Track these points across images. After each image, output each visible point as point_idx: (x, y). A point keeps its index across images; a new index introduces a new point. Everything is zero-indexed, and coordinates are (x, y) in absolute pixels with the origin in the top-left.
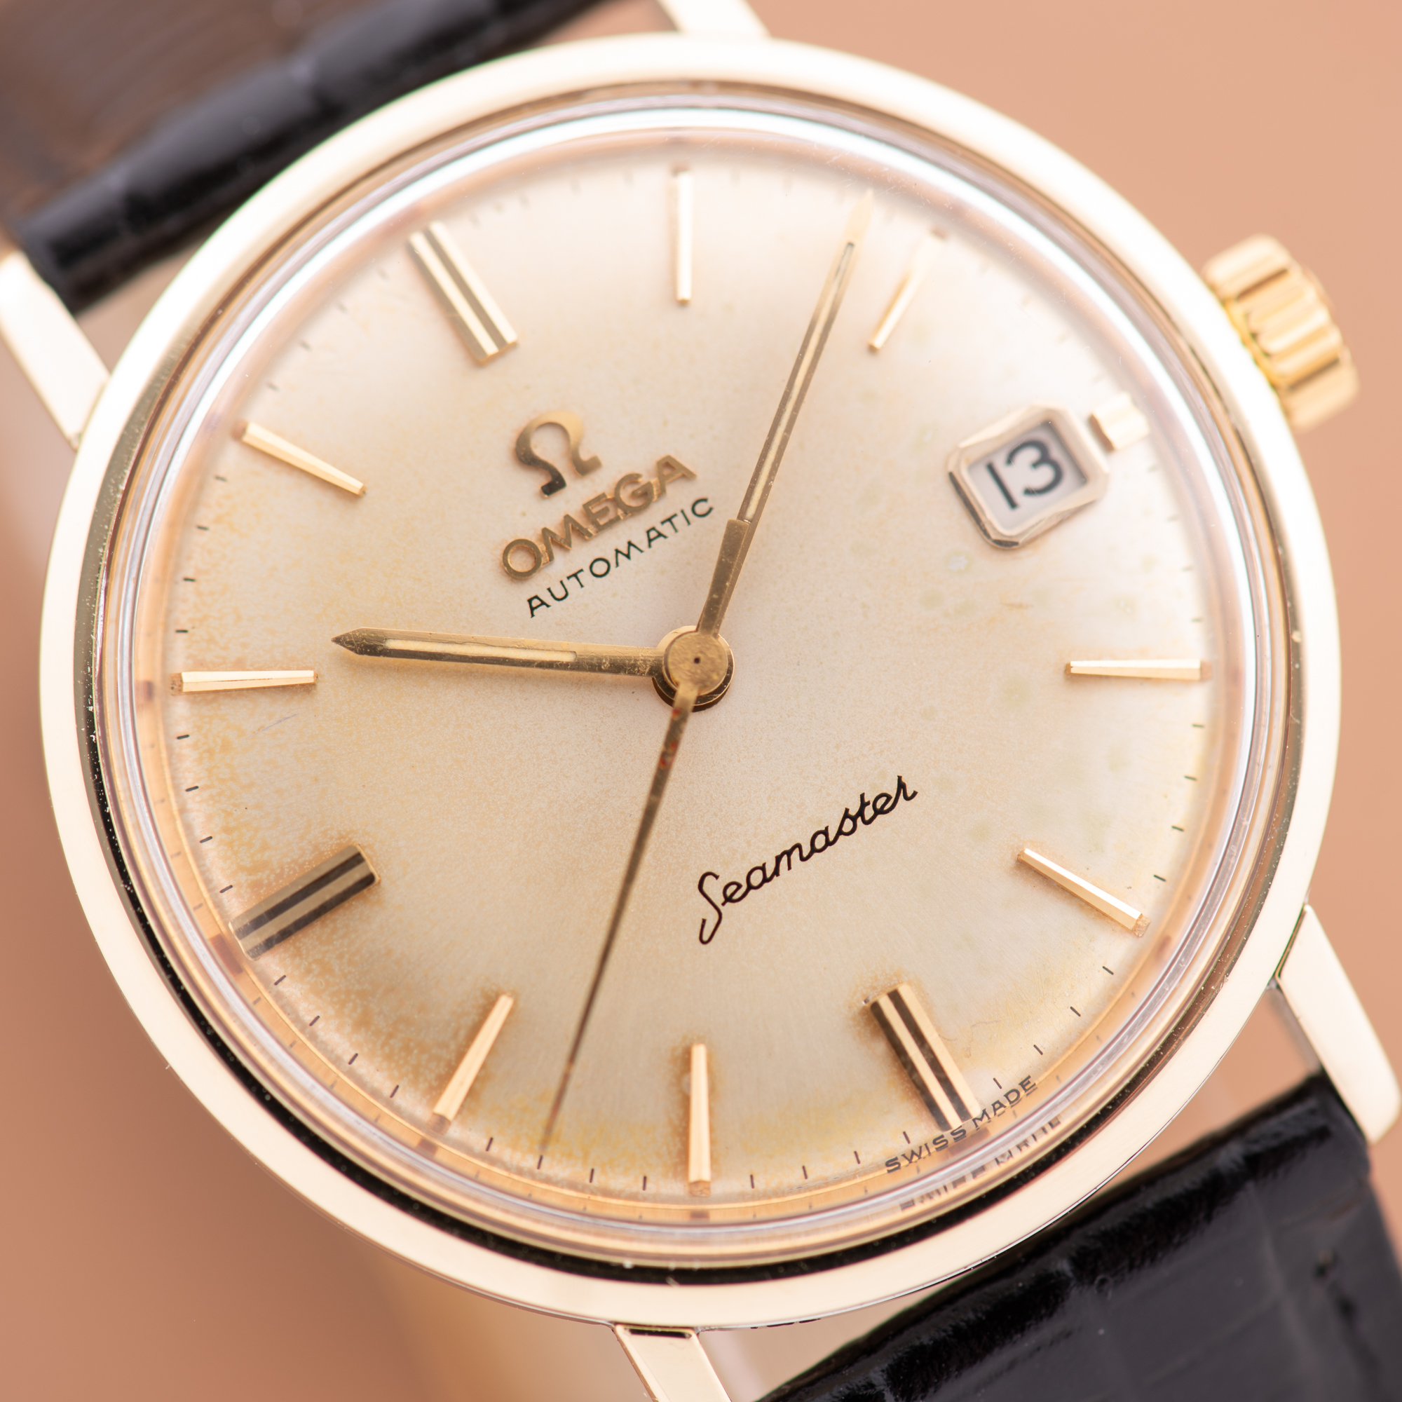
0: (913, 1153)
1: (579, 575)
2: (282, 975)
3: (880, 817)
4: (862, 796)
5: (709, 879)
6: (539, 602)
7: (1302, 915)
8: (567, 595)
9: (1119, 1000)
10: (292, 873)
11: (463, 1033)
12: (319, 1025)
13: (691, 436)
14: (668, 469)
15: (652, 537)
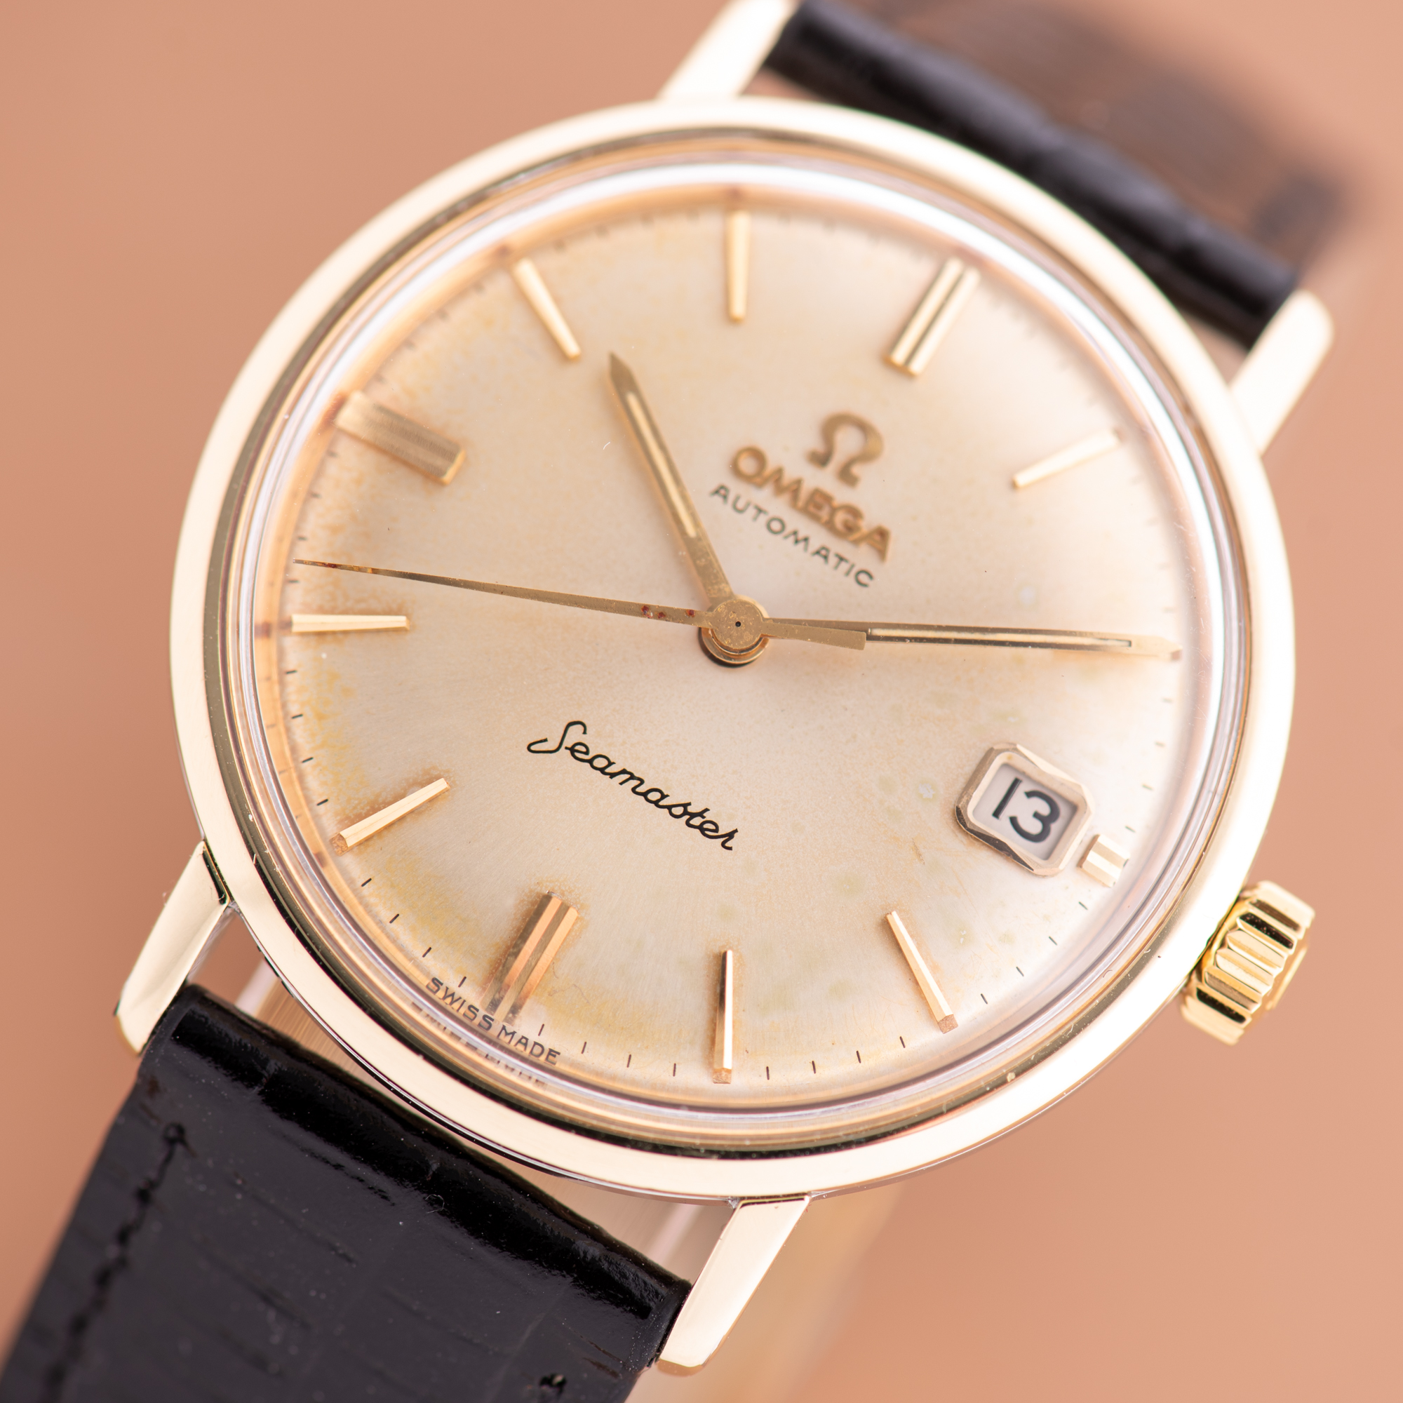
1: (761, 513)
3: (697, 831)
4: (707, 810)
5: (580, 727)
6: (724, 494)
8: (742, 512)
12: (315, 500)
13: (914, 543)
14: (881, 537)
15: (821, 552)
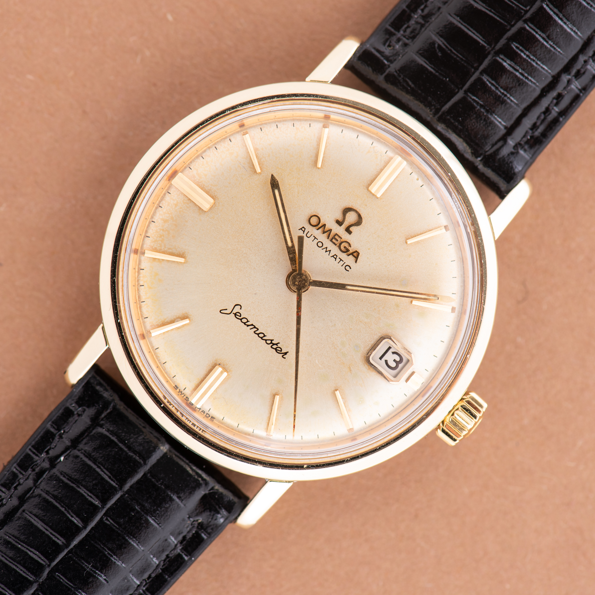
0: (181, 392)
1: (316, 239)
2: (170, 193)
4: (279, 343)
5: (239, 307)
6: (304, 230)
7: (290, 482)
10: (200, 185)
11: (170, 251)
12: (160, 208)
13: (368, 258)
14: (356, 255)
15: (334, 256)
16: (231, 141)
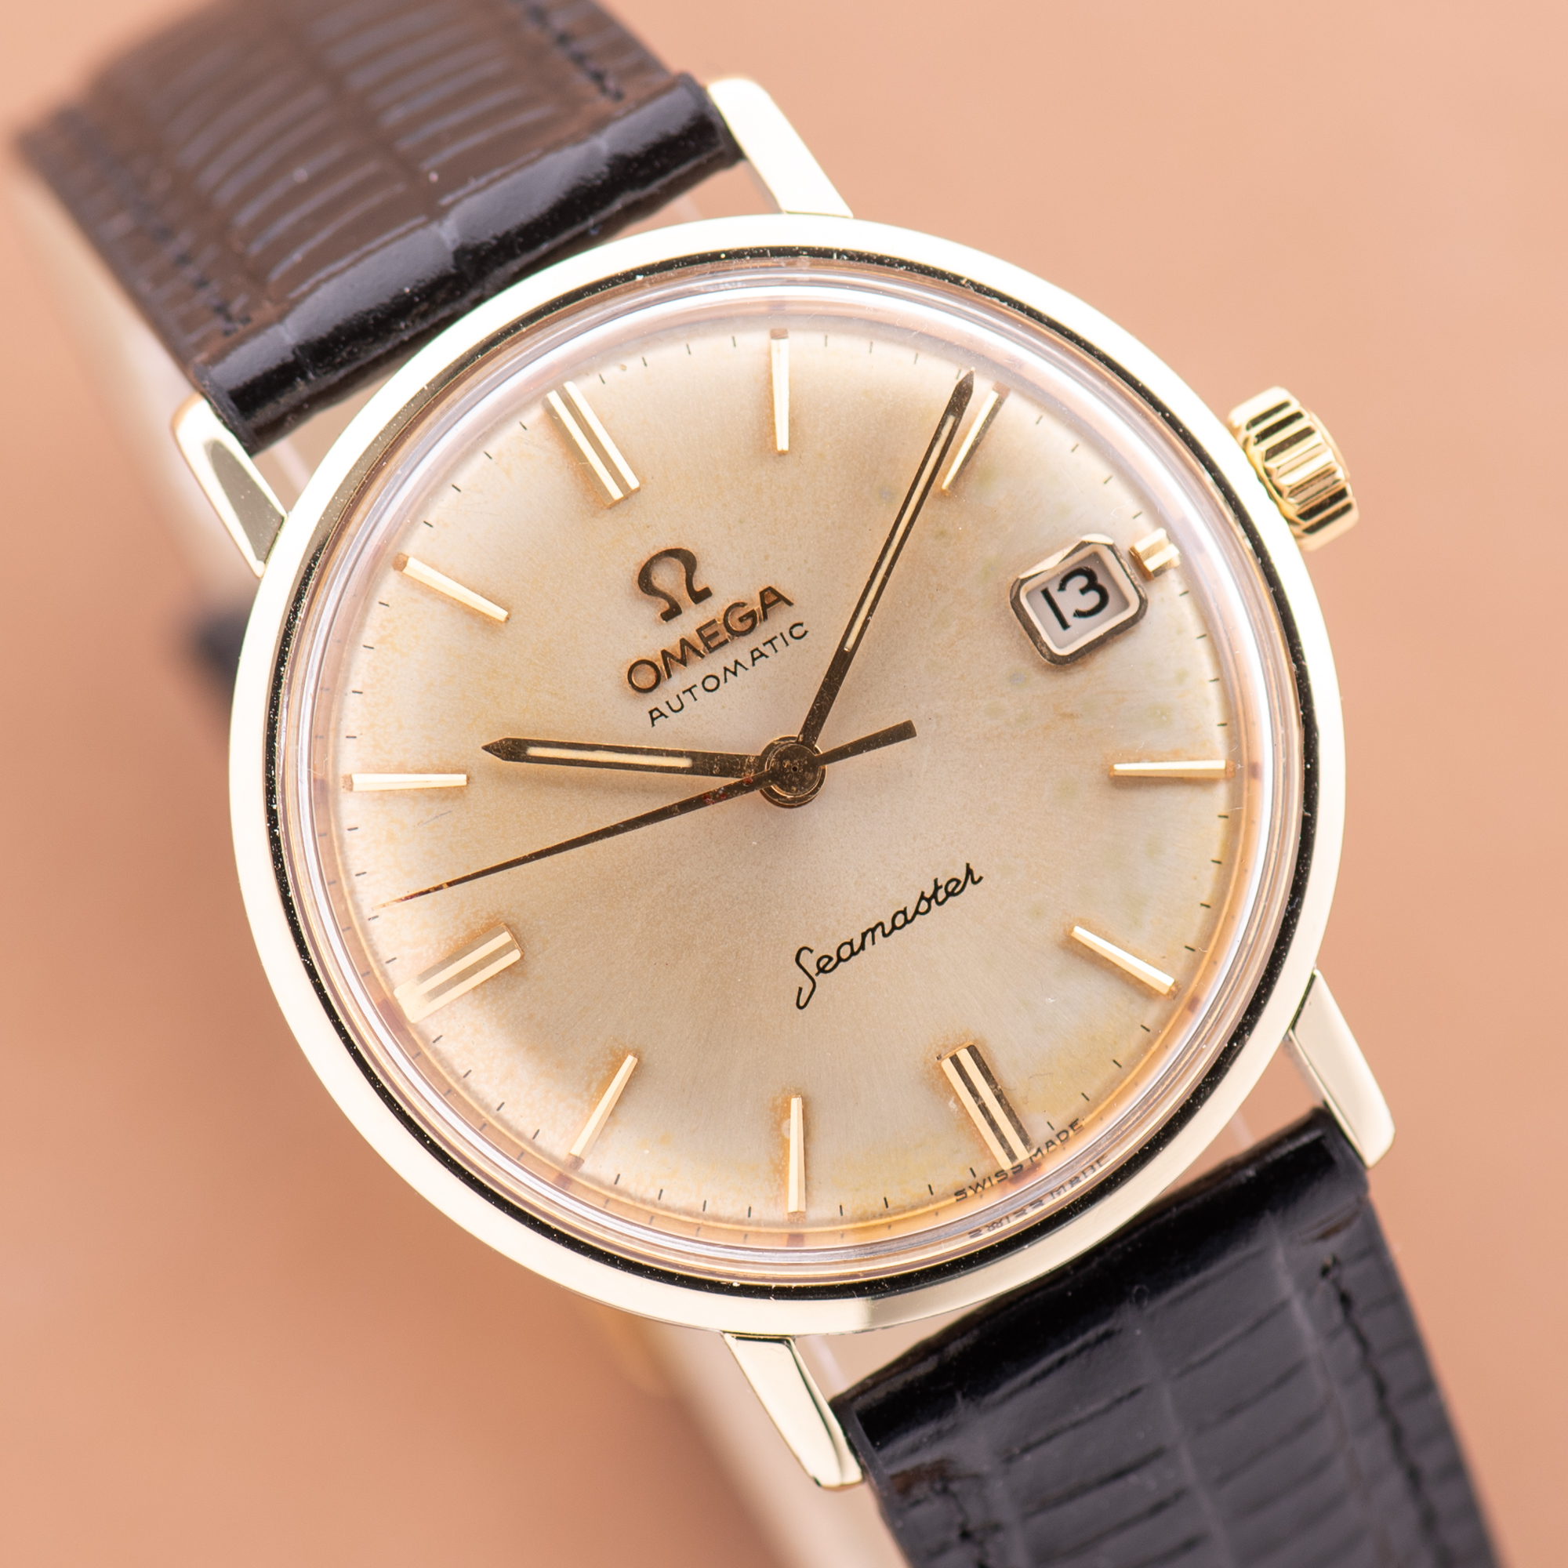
1: (693, 690)
2: (439, 1035)
3: (951, 899)
4: (936, 881)
5: (804, 952)
6: (658, 714)
7: (1313, 978)
8: (682, 707)
9: (1154, 1053)
12: (472, 1077)
13: (789, 569)
14: (772, 599)
15: (755, 656)
16: (356, 828)
